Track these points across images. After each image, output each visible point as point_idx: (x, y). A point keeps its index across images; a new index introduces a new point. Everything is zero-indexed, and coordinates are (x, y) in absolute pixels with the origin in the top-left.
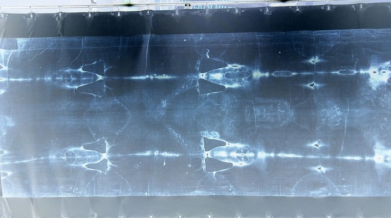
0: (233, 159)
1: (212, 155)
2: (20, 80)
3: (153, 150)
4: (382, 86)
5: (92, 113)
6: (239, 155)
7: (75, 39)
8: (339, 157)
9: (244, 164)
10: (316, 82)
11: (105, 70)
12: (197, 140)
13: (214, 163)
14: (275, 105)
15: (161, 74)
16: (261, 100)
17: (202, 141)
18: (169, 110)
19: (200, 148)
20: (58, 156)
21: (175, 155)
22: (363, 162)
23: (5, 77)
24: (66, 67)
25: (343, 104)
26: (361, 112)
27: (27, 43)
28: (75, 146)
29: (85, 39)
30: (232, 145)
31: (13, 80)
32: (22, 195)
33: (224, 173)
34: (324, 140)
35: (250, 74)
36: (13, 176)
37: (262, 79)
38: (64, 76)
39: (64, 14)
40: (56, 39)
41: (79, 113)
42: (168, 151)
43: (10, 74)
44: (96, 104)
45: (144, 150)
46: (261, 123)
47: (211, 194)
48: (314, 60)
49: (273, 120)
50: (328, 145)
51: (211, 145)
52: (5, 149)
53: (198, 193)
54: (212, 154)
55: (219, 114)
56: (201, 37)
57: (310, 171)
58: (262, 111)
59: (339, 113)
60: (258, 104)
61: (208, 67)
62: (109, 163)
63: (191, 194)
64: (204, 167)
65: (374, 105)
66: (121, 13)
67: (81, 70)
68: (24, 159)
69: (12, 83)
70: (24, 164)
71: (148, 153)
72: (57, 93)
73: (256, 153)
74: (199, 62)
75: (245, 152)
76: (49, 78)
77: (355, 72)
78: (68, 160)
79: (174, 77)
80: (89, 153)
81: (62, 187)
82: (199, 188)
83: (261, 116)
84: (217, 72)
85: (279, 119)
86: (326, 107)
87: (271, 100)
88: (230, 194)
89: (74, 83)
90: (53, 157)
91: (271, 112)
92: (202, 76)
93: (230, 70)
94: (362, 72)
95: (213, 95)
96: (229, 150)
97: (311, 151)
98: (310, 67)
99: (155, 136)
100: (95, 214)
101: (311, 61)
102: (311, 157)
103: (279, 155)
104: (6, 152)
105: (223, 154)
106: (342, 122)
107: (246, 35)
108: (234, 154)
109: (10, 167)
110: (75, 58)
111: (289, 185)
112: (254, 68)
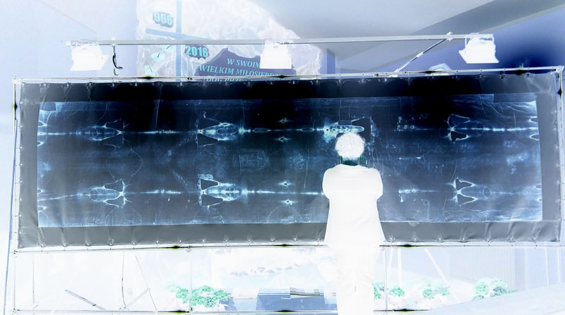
0: (223, 195)
2: (56, 134)
3: (160, 189)
5: (113, 160)
6: (228, 192)
7: (101, 103)
8: (302, 193)
9: (231, 199)
10: (285, 137)
11: (124, 127)
12: (196, 181)
13: (209, 199)
14: (255, 154)
15: (168, 130)
16: (245, 150)
17: (200, 182)
18: (174, 157)
19: (198, 187)
20: (85, 193)
21: (178, 193)
22: (319, 197)
23: (45, 132)
24: (93, 124)
25: (305, 153)
26: (318, 159)
27: (63, 105)
28: (98, 186)
29: (108, 103)
30: (222, 185)
31: (50, 134)
32: (54, 225)
33: (217, 206)
34: (291, 180)
35: (237, 129)
36: (47, 210)
37: (246, 134)
38: (91, 131)
39: (93, 84)
40: (86, 103)
41: (102, 160)
42: (172, 190)
43: (48, 129)
44: (116, 153)
45: (153, 189)
46: (245, 167)
47: (205, 222)
48: (284, 121)
49: (253, 165)
50: (294, 184)
51: (206, 185)
52: (42, 189)
53: (195, 222)
54: (207, 192)
55: (213, 161)
56: (200, 102)
57: (281, 204)
58: (246, 158)
59: (302, 160)
60: (243, 154)
61: (205, 125)
62: (125, 199)
63: (190, 223)
64: (200, 202)
65: (327, 154)
66: (138, 83)
67: (105, 126)
68: (57, 196)
69: (49, 136)
70: (57, 200)
71: (156, 192)
72: (85, 144)
73: (240, 191)
74: (198, 121)
75: (232, 190)
76: (80, 133)
77: (313, 130)
78: (92, 197)
79: (178, 132)
80: (109, 192)
81: (86, 219)
82: (196, 219)
83: (245, 163)
84: (212, 129)
85: (258, 164)
86: (292, 155)
87: (252, 150)
88: (220, 223)
89: (99, 136)
90: (80, 195)
91: (252, 159)
92: (200, 132)
93: (222, 127)
94: (318, 129)
95: (208, 146)
96: (220, 189)
97: (281, 188)
98: (281, 126)
99: (162, 178)
100: (113, 240)
101: (281, 121)
102: (282, 193)
103: (258, 192)
104: (42, 191)
105: (216, 192)
106: (305, 166)
107: (234, 102)
108: (223, 191)
109: (45, 203)
110: (100, 118)
111: (265, 215)
112: (240, 126)
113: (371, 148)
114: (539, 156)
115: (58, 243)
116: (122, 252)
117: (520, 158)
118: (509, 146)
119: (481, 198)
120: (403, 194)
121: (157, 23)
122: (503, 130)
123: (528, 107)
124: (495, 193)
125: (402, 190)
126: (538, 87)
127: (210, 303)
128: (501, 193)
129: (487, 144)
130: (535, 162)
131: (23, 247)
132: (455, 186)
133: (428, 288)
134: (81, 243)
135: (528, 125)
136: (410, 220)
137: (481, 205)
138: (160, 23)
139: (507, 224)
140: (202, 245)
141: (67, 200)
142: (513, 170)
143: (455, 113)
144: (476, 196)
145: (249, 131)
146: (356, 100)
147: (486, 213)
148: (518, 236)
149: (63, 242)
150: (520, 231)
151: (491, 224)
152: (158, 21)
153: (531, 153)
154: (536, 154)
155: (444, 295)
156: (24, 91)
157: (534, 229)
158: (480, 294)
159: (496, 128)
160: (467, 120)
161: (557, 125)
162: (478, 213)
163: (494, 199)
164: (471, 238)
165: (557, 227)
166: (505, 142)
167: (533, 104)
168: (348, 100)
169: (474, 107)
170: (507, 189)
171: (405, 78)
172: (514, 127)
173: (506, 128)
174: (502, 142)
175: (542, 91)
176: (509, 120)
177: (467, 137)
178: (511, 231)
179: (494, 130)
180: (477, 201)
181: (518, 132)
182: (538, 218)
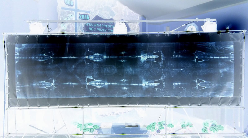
0: (97, 85)
1: (90, 84)
2: (23, 58)
3: (69, 82)
4: (145, 61)
5: (48, 70)
6: (99, 84)
7: (43, 44)
8: (131, 84)
9: (100, 87)
10: (124, 60)
11: (53, 55)
12: (85, 79)
13: (91, 87)
14: (111, 67)
15: (72, 56)
16: (106, 66)
17: (87, 79)
18: (75, 69)
19: (86, 82)
20: (36, 84)
21: (77, 84)
22: (138, 86)
23: (18, 57)
24: (39, 54)
25: (132, 67)
26: (138, 70)
27: (26, 45)
28: (42, 81)
29: (46, 45)
30: (96, 81)
31: (21, 58)
32: (23, 98)
33: (94, 90)
34: (126, 79)
35: (103, 56)
36: (20, 91)
37: (107, 58)
38: (39, 57)
39: (39, 36)
40: (36, 44)
41: (44, 70)
42: (75, 83)
43: (20, 56)
44: (50, 66)
45: (66, 83)
46: (106, 73)
47: (89, 97)
48: (123, 53)
49: (110, 72)
50: (128, 81)
51: (90, 80)
52: (18, 82)
53: (85, 96)
55: (92, 70)
56: (86, 44)
57: (122, 89)
58: (106, 69)
59: (131, 70)
60: (105, 67)
61: (89, 54)
62: (54, 87)
63: (82, 97)
64: (87, 88)
65: (142, 67)
66: (59, 35)
67: (44, 55)
68: (25, 85)
69: (20, 59)
70: (24, 87)
71: (68, 83)
72: (36, 63)
73: (104, 83)
74: (85, 53)
75: (101, 83)
76: (34, 58)
78: (40, 86)
79: (77, 57)
80: (47, 83)
81: (38, 95)
82: (85, 95)
83: (106, 71)
84: (92, 56)
85: (112, 72)
86: (127, 68)
87: (109, 66)
88: (96, 97)
89: (42, 59)
90: (34, 85)
91: (109, 69)
92: (87, 57)
93: (96, 55)
94: (138, 57)
95: (90, 64)
96: (96, 82)
97: (122, 82)
98: (122, 55)
99: (70, 78)
100: (49, 104)
101: (122, 53)
102: (123, 84)
103: (112, 84)
104: (18, 83)
105: (94, 83)
106: (132, 73)
107: (102, 44)
108: (97, 83)
109: (20, 88)
110: (42, 51)
111: (115, 94)
112: (104, 55)
113: (161, 65)
114: (233, 69)
115: (26, 105)
116: (53, 109)
117: (225, 70)
118: (221, 65)
119: (208, 87)
120: (175, 85)
121: (66, 4)
122: (218, 58)
123: (230, 48)
124: (214, 85)
125: (174, 83)
126: (235, 39)
127: (92, 131)
128: (216, 85)
129: (211, 64)
130: (231, 72)
131: (10, 107)
132: (197, 82)
133: (184, 124)
134: (36, 105)
135: (229, 56)
136: (178, 96)
137: (208, 90)
138: (68, 4)
139: (218, 98)
140: (88, 106)
141: (29, 87)
142: (222, 75)
143: (198, 50)
144: (206, 86)
145: (108, 57)
146: (155, 44)
147: (210, 94)
148: (223, 103)
149: (28, 104)
150: (224, 101)
151: (211, 98)
152: (67, 4)
153: (230, 68)
154: (232, 68)
155: (190, 127)
156: (8, 39)
157: (229, 100)
158: (206, 127)
159: (216, 57)
160: (203, 53)
161: (242, 56)
162: (206, 93)
163: (213, 87)
164: (203, 104)
165: (239, 99)
166: (219, 63)
167: (232, 46)
168: (151, 44)
169: (207, 47)
170: (218, 83)
171: (177, 34)
172: (223, 57)
173: (220, 57)
174: (218, 63)
175: (236, 41)
176: (221, 53)
177: (203, 60)
178: (220, 101)
179: (215, 58)
180: (206, 88)
181: (225, 59)
182: (232, 96)
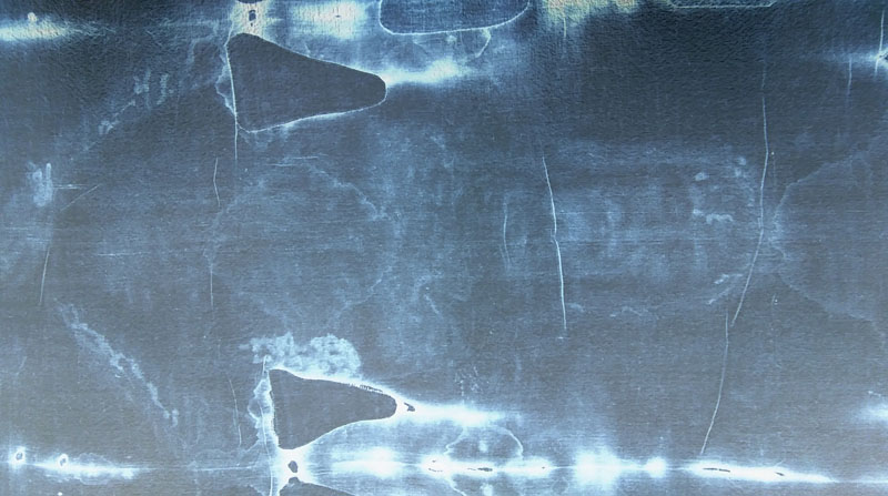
1: (321, 468)
6: (470, 468)
12: (234, 387)
14: (675, 182)
15: (14, 11)
17: (264, 391)
18: (72, 218)
19: (251, 432)
30: (427, 414)
46: (592, 285)
49: (660, 269)
51: (315, 412)
54: (321, 462)
55: (355, 242)
58: (598, 218)
60: (575, 180)
73: (562, 457)
75: (502, 451)
83: (592, 249)
91: (651, 222)
92: (251, 19)
95: (315, 128)
96: (415, 443)
103: (697, 469)
105: (379, 462)
